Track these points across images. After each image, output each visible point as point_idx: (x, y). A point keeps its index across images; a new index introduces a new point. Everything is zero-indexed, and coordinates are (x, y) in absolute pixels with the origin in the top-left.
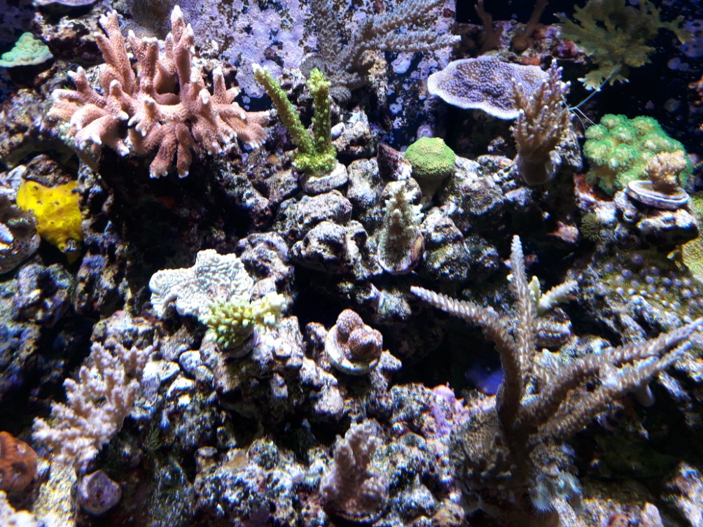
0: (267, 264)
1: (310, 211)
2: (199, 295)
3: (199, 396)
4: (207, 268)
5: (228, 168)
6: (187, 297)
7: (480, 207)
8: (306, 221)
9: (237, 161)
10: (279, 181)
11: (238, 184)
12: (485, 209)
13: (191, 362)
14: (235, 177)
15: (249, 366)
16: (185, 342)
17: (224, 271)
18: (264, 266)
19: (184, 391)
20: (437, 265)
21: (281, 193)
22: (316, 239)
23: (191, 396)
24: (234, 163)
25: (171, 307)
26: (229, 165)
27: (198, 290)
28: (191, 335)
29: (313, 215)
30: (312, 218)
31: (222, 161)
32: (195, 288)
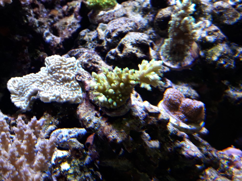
0: (96, 65)
1: (115, 28)
2: (57, 87)
3: (76, 162)
4: (59, 67)
5: (32, 14)
6: (47, 90)
7: (231, 19)
8: (114, 35)
9: (36, 9)
10: (66, 24)
11: (39, 26)
12: (235, 20)
13: (62, 137)
14: (36, 21)
15: (131, 121)
16: (52, 124)
17: (72, 68)
18: (94, 67)
19: (63, 159)
20: (215, 58)
21: (70, 31)
22: (130, 44)
23: (69, 163)
24: (35, 10)
25: (34, 100)
26: (32, 11)
27: (55, 84)
28: (55, 118)
29: (119, 30)
30: (119, 32)
31: (27, 8)
32: (52, 83)
